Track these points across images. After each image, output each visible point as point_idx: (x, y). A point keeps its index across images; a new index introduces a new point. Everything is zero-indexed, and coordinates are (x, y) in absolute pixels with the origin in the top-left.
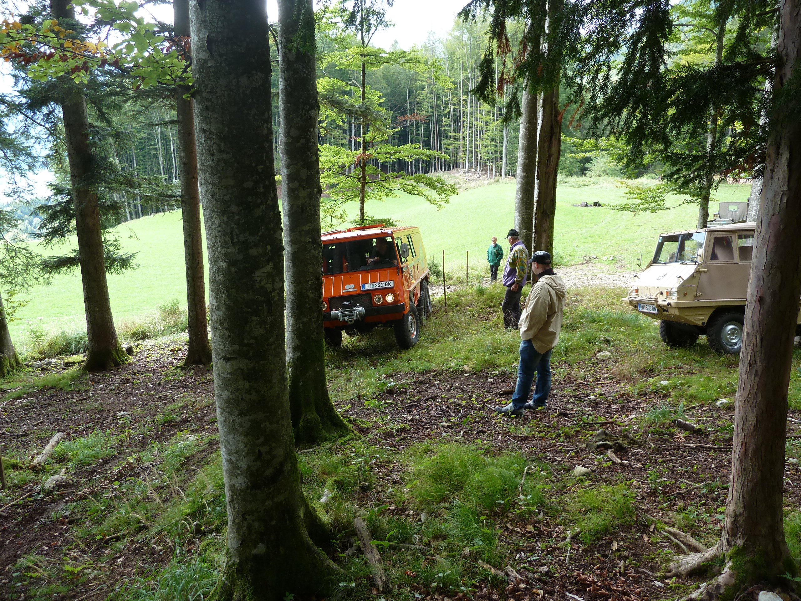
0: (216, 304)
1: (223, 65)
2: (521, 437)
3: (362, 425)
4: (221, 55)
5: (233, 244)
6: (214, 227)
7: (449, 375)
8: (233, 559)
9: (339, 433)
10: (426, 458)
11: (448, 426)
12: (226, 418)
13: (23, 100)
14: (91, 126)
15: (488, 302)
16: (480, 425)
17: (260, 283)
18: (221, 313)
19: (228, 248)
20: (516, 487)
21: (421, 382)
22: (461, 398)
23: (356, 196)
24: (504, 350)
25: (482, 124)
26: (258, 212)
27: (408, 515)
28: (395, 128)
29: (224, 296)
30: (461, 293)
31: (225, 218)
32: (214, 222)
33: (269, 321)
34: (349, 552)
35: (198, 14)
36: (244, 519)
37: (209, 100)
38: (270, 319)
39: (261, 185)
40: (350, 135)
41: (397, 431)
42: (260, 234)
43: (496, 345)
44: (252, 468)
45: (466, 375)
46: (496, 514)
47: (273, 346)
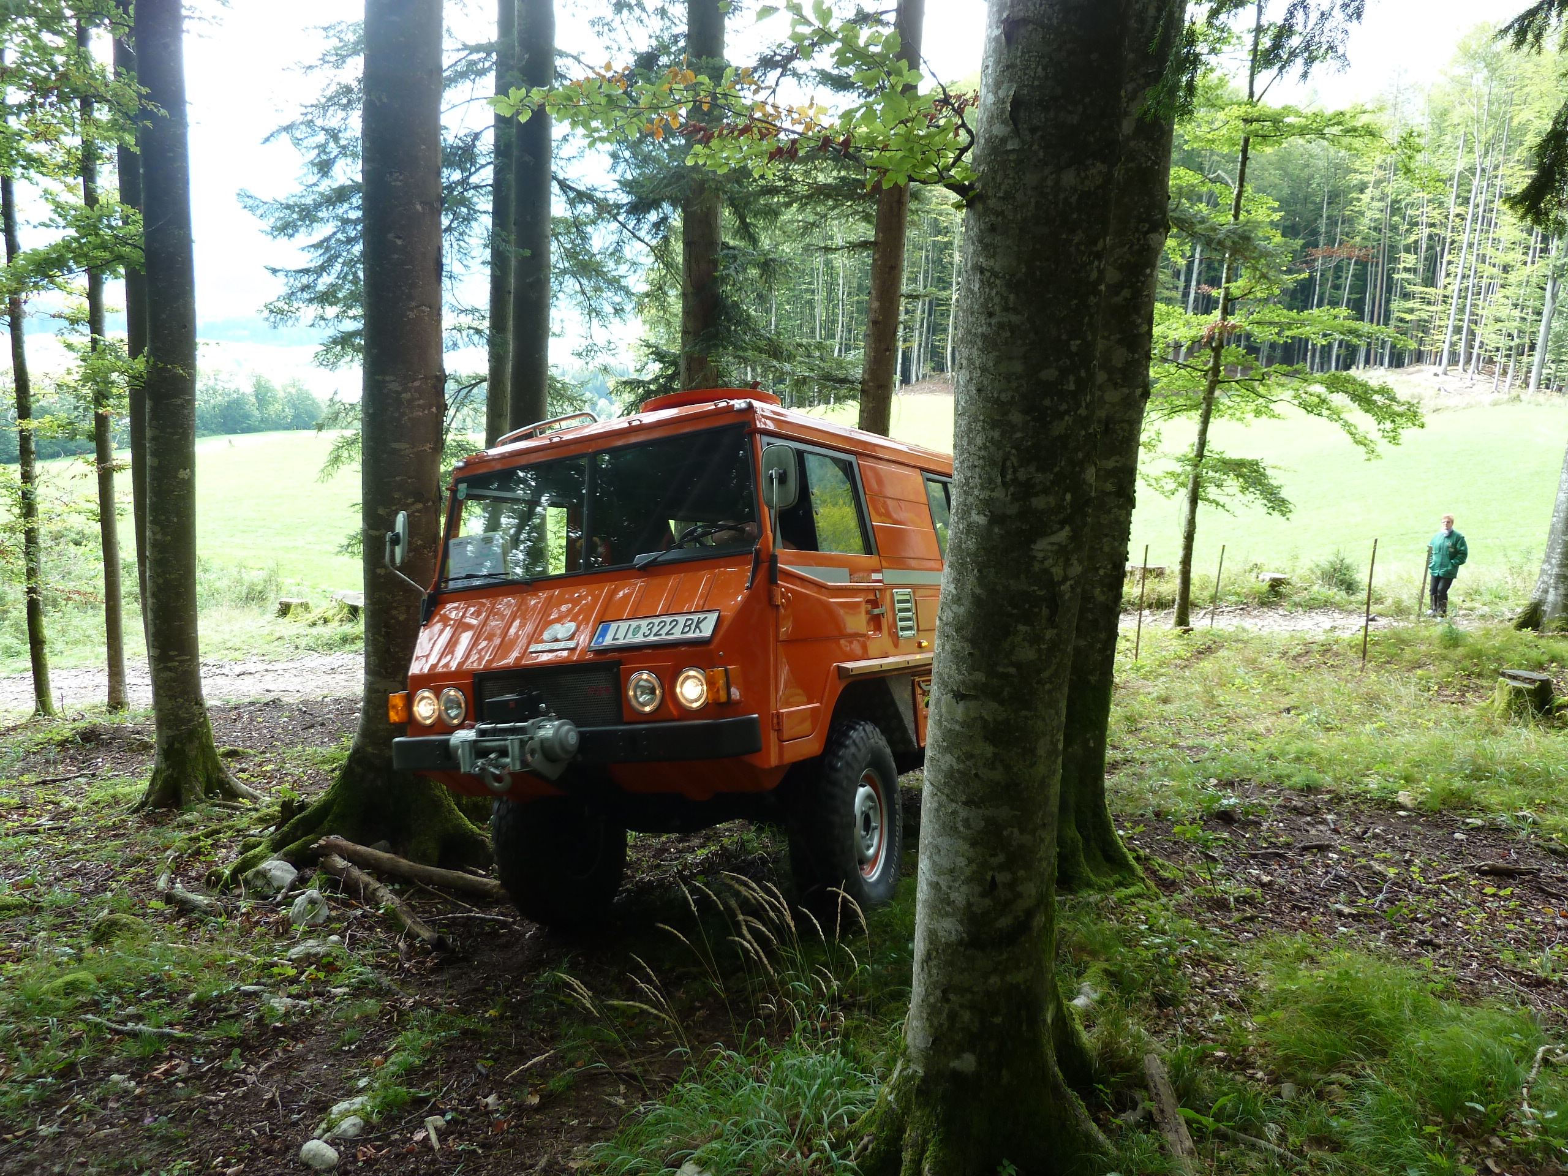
0: (954, 591)
1: (1035, 147)
2: (1527, 977)
3: (1161, 872)
4: (1033, 130)
5: (1004, 483)
6: (972, 449)
7: (1362, 807)
8: (913, 1067)
9: (1117, 877)
10: (1303, 970)
11: (1350, 914)
12: (940, 804)
13: (625, 199)
14: (726, 246)
15: (1467, 663)
16: (1428, 928)
17: (1042, 562)
18: (962, 610)
19: (993, 490)
20: (1515, 1085)
21: (1295, 808)
22: (1384, 861)
23: (1196, 407)
24: (1502, 775)
25: (1495, 271)
26: (1058, 428)
27: (1252, 1077)
28: (1299, 272)
29: (972, 578)
30: (1405, 636)
31: (996, 434)
32: (974, 438)
33: (1047, 637)
34: (1131, 1117)
35: (1001, 54)
36: (945, 999)
37: (998, 214)
38: (1050, 634)
39: (1072, 378)
40: (1188, 281)
41: (1236, 900)
42: (1057, 469)
43: (1481, 761)
44: (974, 909)
45: (1402, 813)
46: (1461, 1130)
47: (1048, 686)
